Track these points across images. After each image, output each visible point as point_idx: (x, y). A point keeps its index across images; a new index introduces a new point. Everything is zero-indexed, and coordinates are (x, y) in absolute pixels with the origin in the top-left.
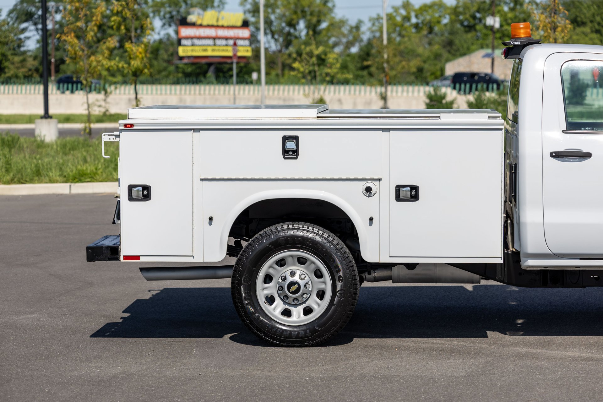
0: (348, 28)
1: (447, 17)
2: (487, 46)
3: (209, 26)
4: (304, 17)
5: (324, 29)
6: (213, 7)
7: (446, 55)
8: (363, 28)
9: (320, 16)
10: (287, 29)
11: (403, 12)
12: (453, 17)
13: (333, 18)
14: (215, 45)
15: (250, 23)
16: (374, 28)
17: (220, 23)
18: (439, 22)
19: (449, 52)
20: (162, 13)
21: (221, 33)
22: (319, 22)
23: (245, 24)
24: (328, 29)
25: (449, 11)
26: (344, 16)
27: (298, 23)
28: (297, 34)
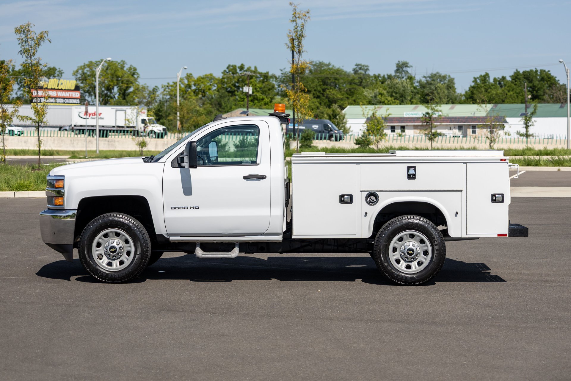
0: (148, 92)
1: (216, 85)
2: (244, 106)
3: (52, 89)
4: (117, 84)
5: (131, 92)
6: (54, 77)
7: (215, 112)
8: (158, 93)
9: (129, 83)
10: (106, 92)
11: (186, 82)
12: (220, 85)
13: (138, 85)
14: (56, 103)
15: (80, 87)
16: (165, 92)
17: (60, 88)
18: (210, 89)
19: (218, 110)
20: (19, 80)
21: (60, 94)
22: (128, 88)
23: (77, 88)
24: (134, 92)
25: (217, 82)
26: (145, 84)
27: (113, 89)
28: (112, 95)
